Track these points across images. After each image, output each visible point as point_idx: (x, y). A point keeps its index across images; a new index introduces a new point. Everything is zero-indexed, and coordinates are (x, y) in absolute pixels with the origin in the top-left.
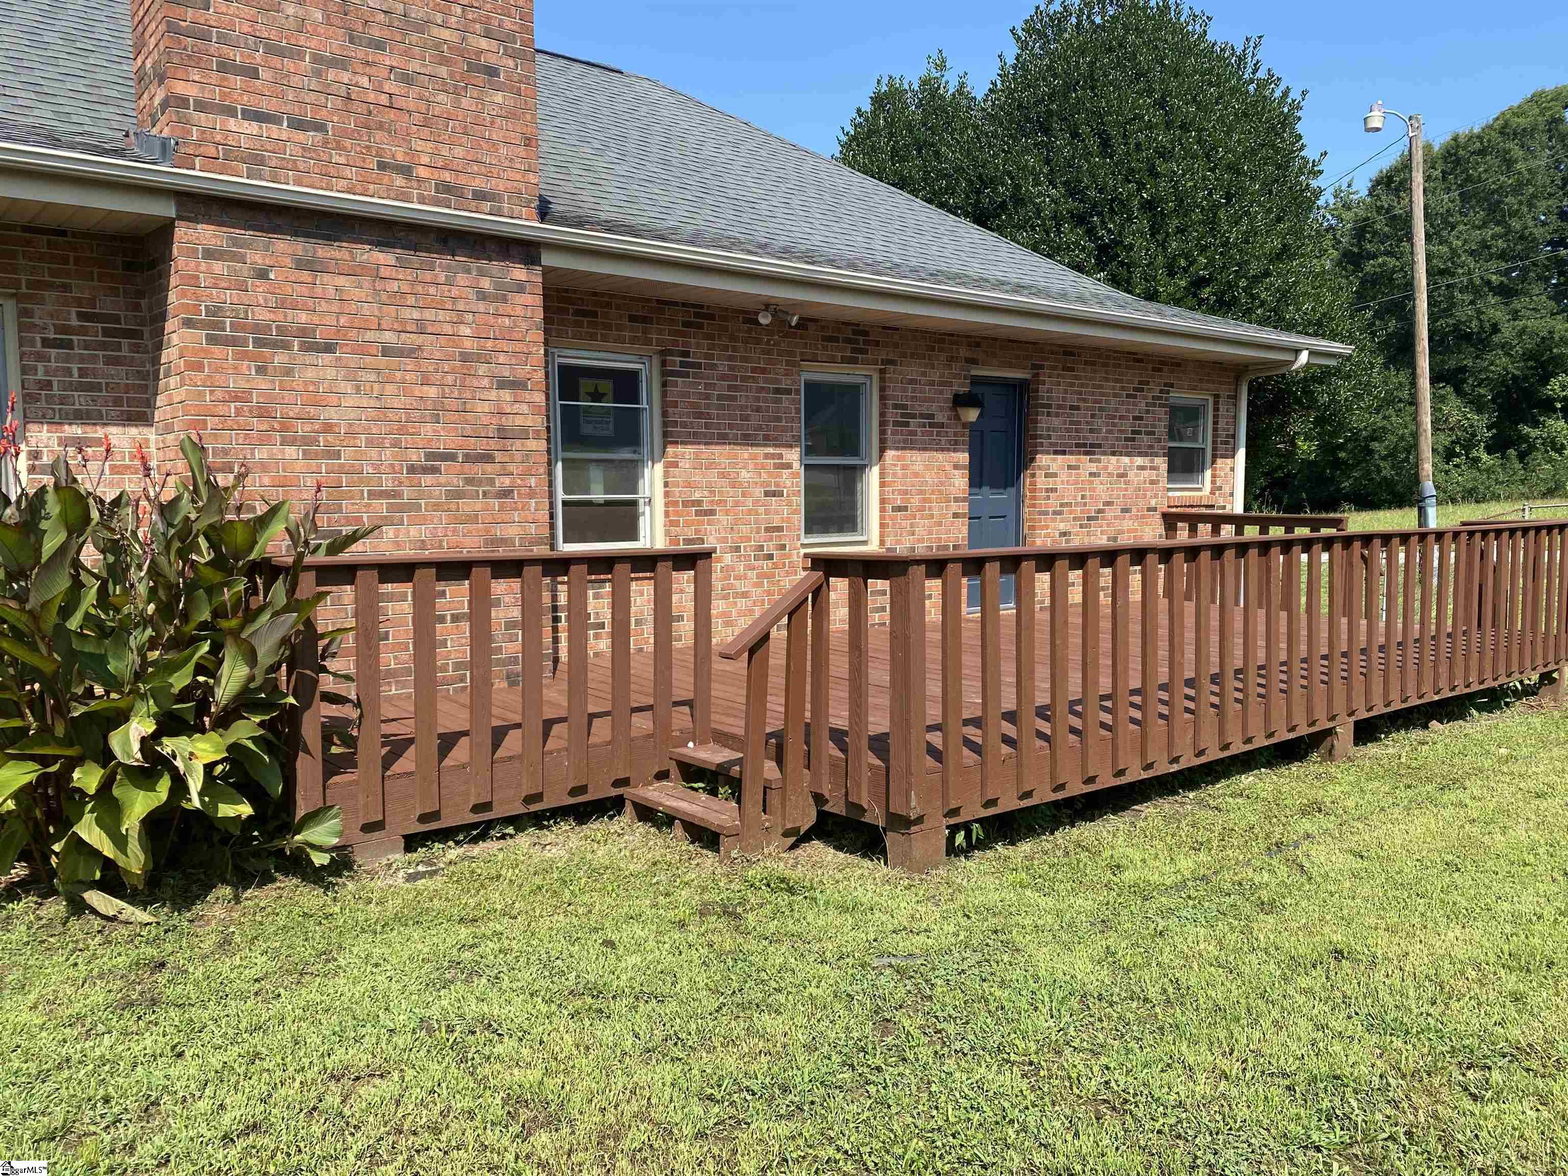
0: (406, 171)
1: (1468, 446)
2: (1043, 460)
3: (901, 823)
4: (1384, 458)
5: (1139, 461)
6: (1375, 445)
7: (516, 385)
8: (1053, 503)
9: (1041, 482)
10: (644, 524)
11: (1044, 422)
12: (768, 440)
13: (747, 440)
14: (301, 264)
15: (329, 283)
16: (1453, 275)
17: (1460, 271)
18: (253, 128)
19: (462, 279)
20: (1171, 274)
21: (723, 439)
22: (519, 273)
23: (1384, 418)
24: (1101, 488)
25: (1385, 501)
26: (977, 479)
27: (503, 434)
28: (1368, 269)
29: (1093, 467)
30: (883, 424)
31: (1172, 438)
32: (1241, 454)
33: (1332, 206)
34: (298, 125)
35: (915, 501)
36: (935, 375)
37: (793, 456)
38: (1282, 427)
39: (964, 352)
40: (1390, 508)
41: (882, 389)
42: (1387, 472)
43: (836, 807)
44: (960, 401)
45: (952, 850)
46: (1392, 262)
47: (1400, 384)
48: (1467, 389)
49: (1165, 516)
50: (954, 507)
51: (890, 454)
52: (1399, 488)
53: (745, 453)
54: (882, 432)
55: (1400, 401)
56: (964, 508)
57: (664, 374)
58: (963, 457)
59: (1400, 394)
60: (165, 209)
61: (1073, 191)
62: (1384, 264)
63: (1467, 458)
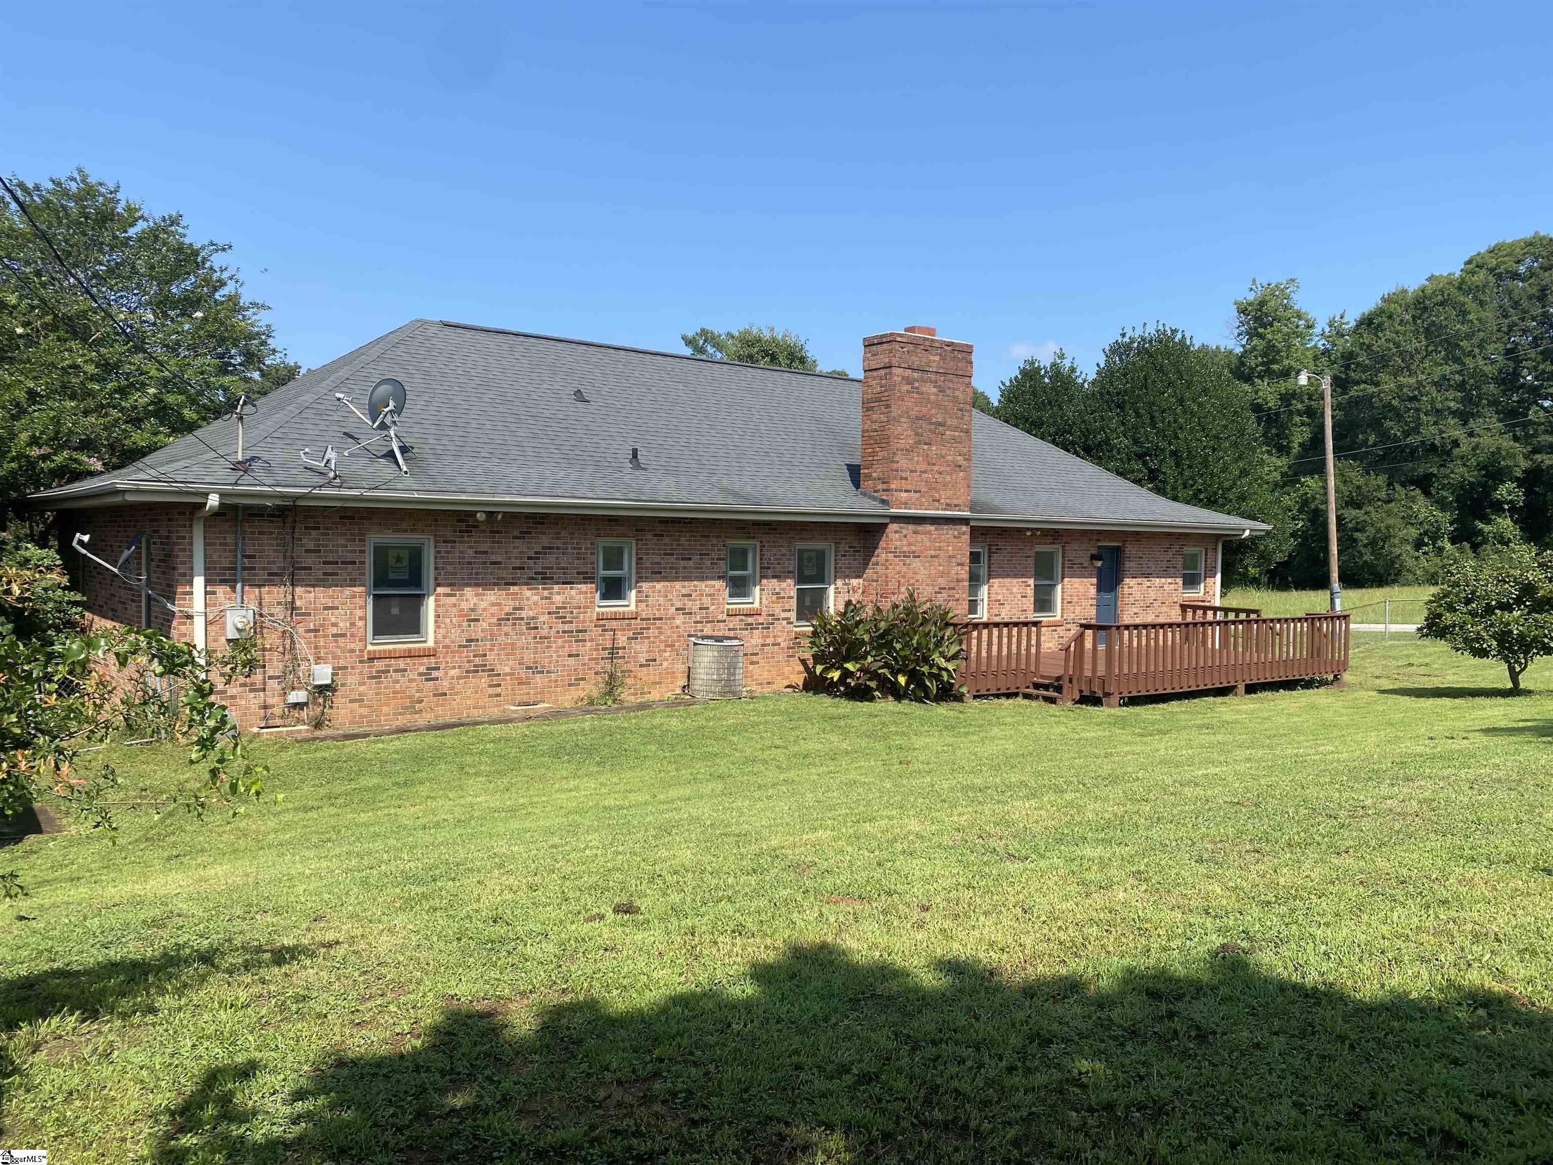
0: (938, 501)
1: (1435, 537)
2: (1127, 581)
3: (1107, 695)
4: (1365, 546)
5: (1169, 580)
6: (1357, 535)
7: (962, 564)
8: (1132, 600)
9: (1126, 590)
10: (979, 608)
11: (1128, 564)
12: (1023, 576)
13: (1016, 576)
14: (915, 532)
15: (920, 537)
16: (1419, 400)
17: (1425, 399)
18: (906, 494)
19: (950, 532)
20: (1185, 487)
21: (1008, 576)
22: (964, 528)
23: (1366, 513)
24: (1152, 594)
25: (1368, 580)
26: (1100, 589)
27: (958, 581)
28: (1352, 393)
29: (1148, 584)
30: (1063, 568)
31: (1185, 568)
32: (1219, 576)
33: (1327, 334)
34: (915, 492)
35: (1075, 599)
36: (1084, 547)
37: (1031, 582)
38: (1241, 560)
39: (1095, 537)
40: (1372, 587)
41: (1063, 553)
42: (1368, 557)
43: (1086, 693)
44: (1093, 558)
45: (1120, 705)
46: (1372, 389)
47: (1379, 486)
48: (1433, 491)
49: (1181, 606)
50: (1091, 602)
51: (1066, 580)
52: (1381, 570)
53: (1015, 581)
54: (1063, 571)
55: (1379, 500)
56: (1094, 602)
57: (990, 552)
58: (1094, 580)
59: (1379, 495)
60: (887, 521)
61: (1136, 442)
62: (1365, 389)
63: (1434, 547)
